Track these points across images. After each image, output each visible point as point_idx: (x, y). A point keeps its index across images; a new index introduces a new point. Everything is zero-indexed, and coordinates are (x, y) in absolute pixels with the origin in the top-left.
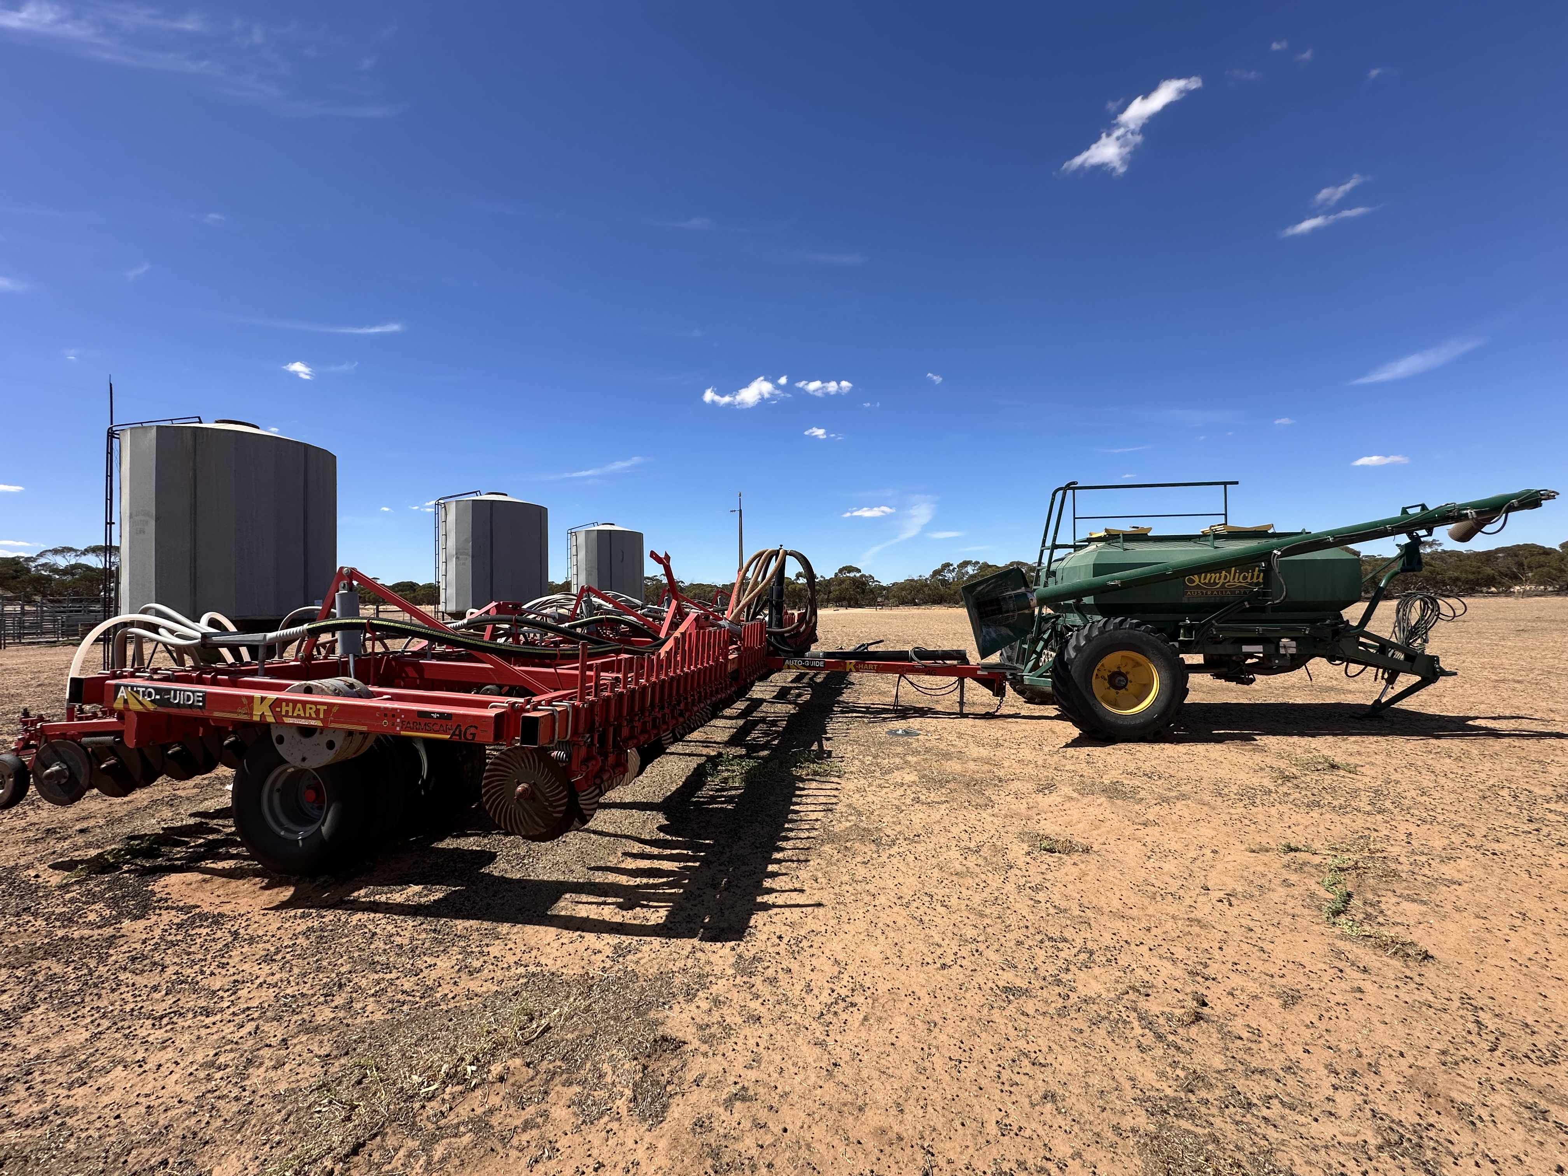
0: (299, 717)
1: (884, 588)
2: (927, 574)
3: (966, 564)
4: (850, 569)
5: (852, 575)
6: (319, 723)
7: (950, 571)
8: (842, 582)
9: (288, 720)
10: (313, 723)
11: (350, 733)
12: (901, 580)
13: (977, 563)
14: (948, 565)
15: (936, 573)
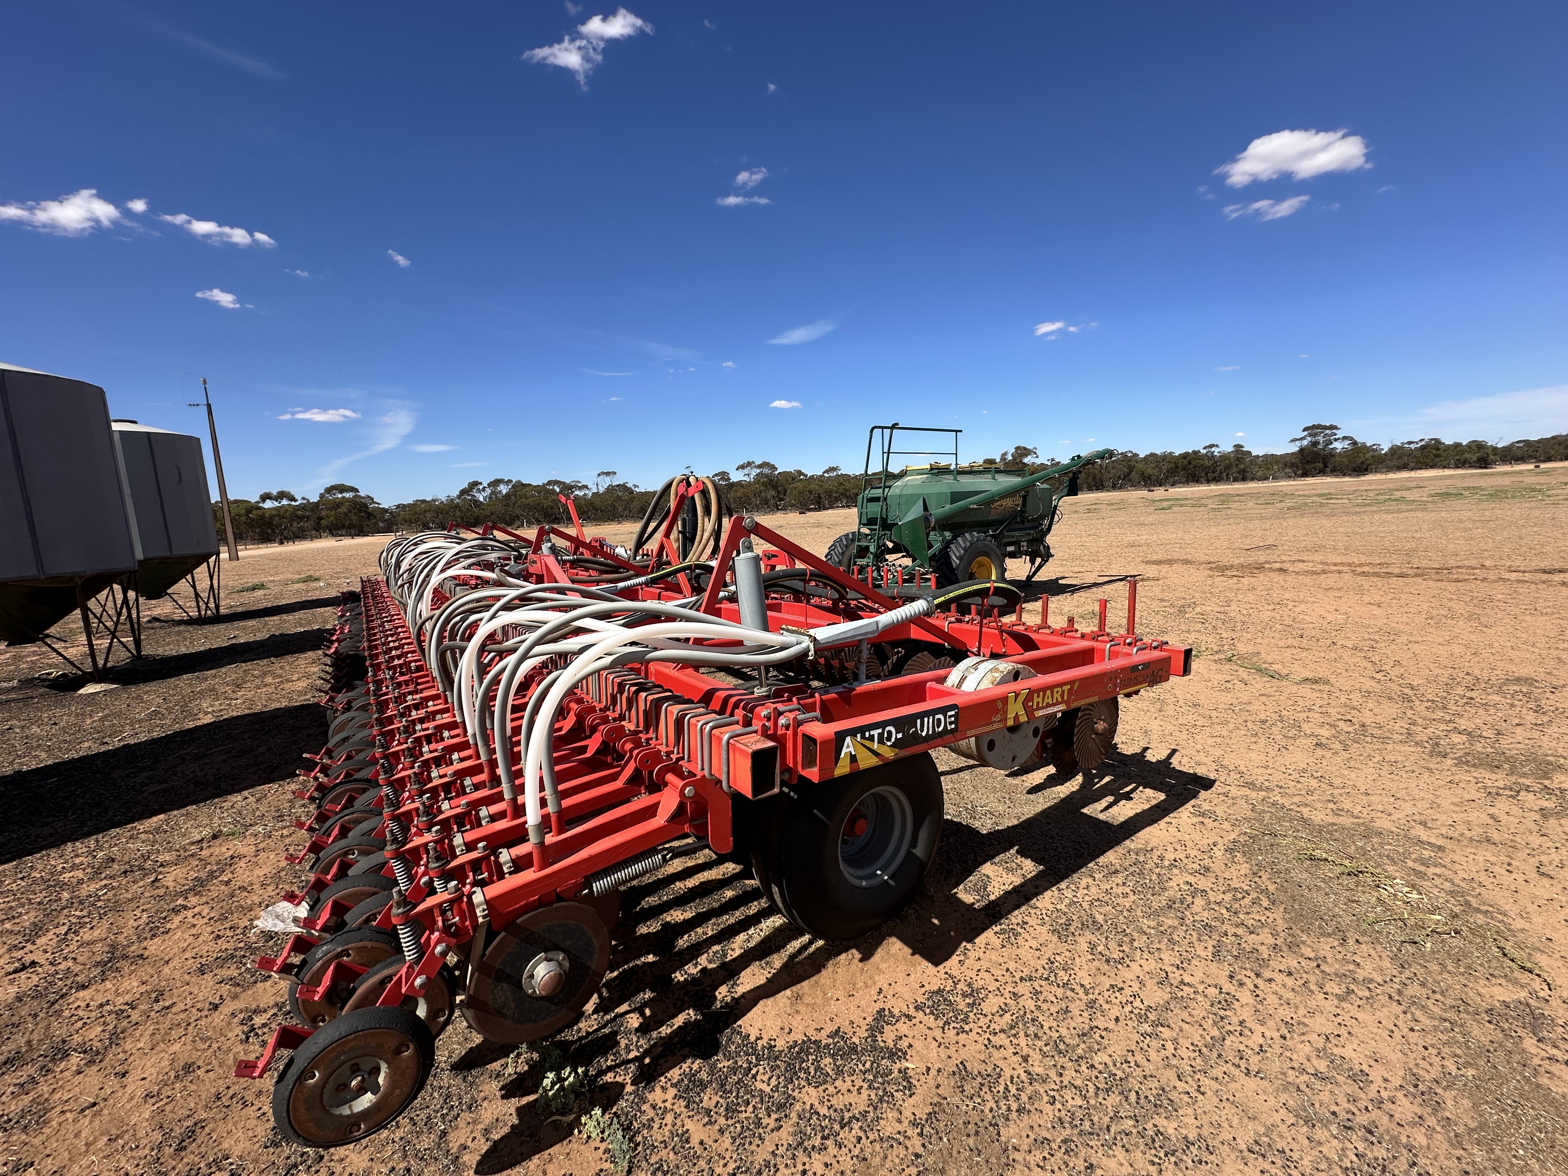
0: (1048, 705)
1: (385, 511)
2: (455, 493)
3: (497, 482)
4: (342, 488)
5: (347, 495)
7: (479, 491)
8: (338, 504)
9: (1038, 714)
12: (408, 500)
13: (510, 481)
14: (476, 483)
15: (463, 492)
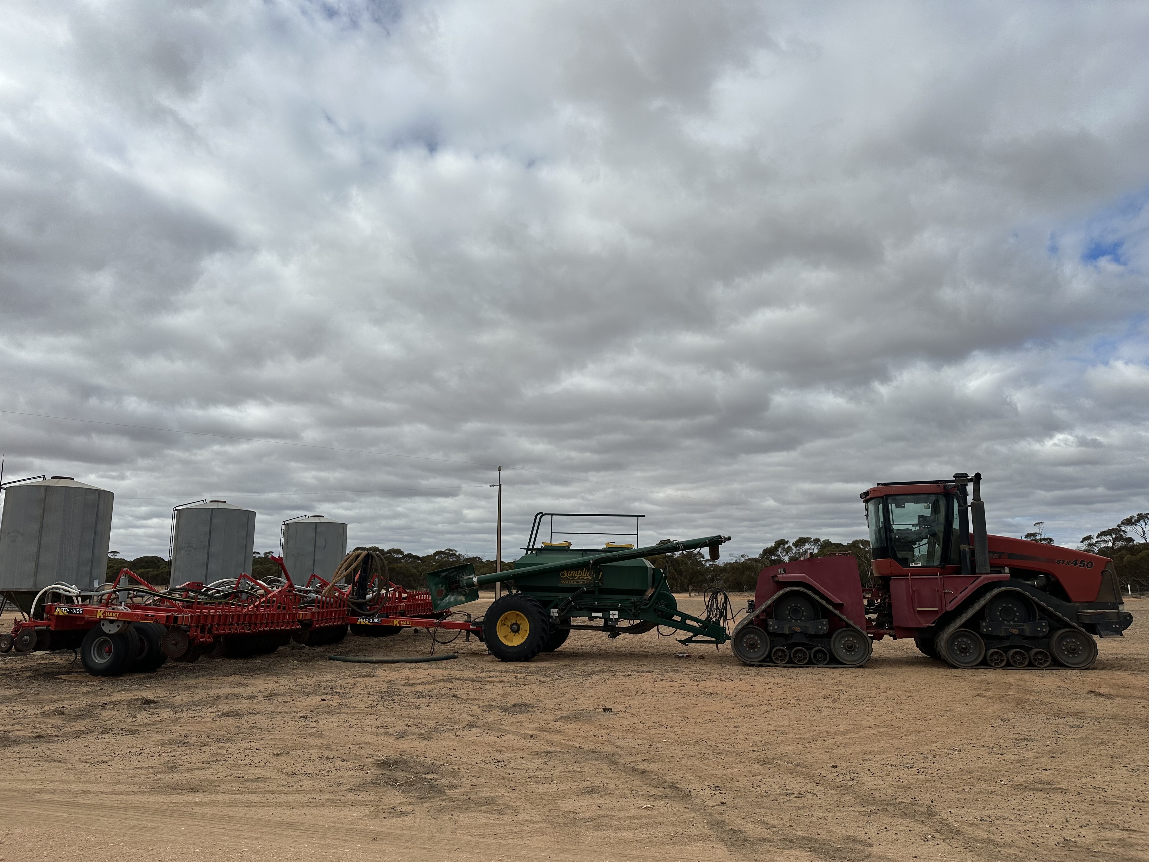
0: (111, 616)
6: (116, 618)
9: (107, 618)
10: (114, 618)
11: (125, 621)
